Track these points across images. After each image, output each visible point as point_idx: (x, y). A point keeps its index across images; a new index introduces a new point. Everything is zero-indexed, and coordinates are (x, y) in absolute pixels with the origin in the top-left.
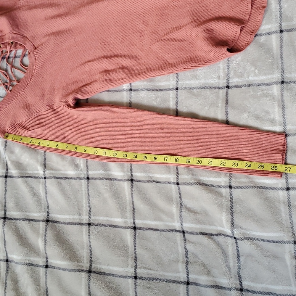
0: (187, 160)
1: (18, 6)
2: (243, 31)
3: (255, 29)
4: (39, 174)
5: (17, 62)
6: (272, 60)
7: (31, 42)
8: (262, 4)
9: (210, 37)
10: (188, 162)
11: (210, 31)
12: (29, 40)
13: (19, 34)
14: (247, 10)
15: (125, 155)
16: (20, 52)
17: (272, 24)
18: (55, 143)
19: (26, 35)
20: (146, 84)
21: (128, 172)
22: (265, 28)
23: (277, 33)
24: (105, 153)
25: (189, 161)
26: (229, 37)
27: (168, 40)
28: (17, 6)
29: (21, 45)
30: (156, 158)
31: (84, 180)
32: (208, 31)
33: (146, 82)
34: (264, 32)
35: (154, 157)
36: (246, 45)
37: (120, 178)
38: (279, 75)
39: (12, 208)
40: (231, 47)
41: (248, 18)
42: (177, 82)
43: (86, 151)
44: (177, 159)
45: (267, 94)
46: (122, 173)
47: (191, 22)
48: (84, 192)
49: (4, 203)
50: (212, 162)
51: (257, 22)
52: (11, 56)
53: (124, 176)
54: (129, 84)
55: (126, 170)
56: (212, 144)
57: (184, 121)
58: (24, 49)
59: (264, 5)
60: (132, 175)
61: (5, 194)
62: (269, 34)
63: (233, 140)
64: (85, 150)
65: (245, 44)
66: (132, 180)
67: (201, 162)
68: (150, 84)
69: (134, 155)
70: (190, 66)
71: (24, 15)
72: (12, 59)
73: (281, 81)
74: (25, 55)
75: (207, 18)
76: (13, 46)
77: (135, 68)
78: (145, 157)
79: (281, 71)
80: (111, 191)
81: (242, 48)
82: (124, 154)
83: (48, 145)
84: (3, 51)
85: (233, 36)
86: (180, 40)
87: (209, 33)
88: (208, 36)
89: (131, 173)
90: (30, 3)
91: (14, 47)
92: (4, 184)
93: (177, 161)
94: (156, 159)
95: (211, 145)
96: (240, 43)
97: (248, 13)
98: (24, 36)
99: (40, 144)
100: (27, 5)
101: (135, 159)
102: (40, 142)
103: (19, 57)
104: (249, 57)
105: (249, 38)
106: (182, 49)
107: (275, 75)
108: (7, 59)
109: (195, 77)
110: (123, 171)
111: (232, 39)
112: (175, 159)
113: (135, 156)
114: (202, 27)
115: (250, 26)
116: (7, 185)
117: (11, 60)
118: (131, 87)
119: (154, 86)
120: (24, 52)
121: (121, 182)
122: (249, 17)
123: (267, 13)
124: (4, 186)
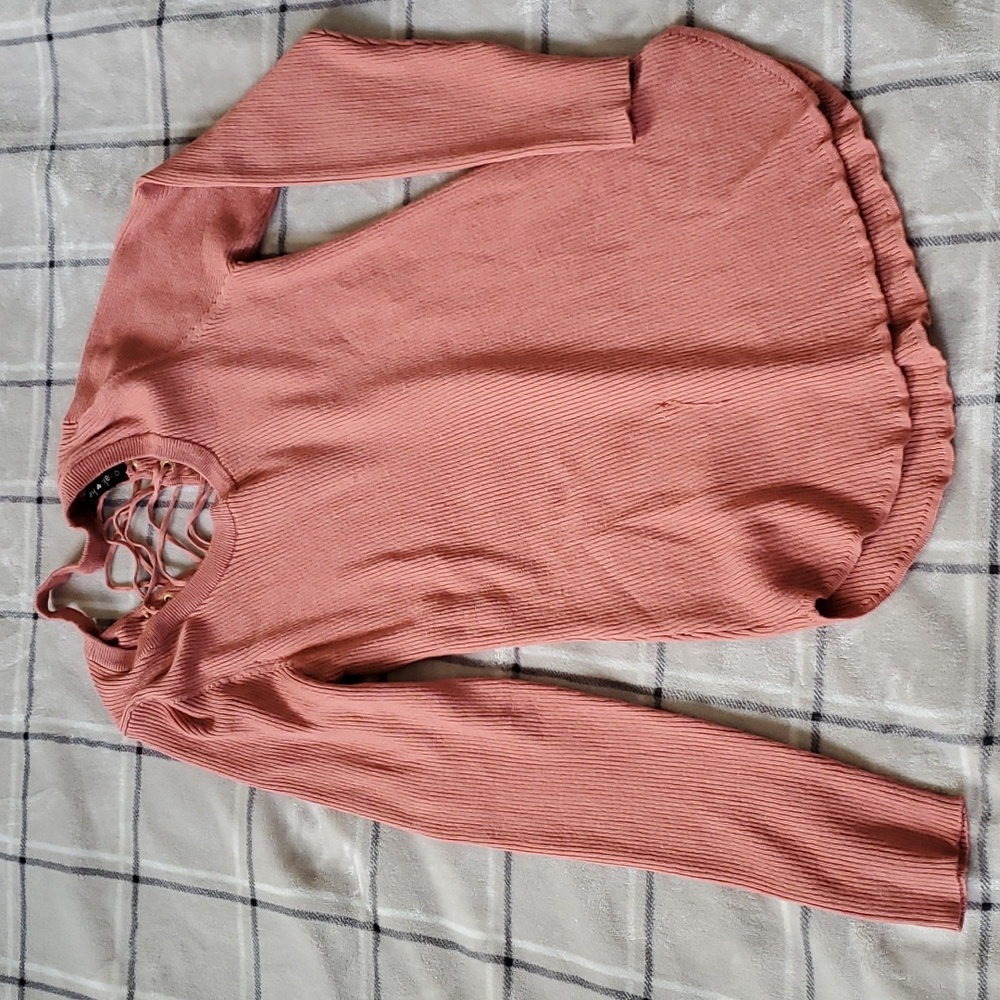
1: (188, 345)
2: (871, 546)
3: (910, 547)
4: (234, 887)
5: (182, 523)
6: (961, 661)
7: (226, 470)
8: (938, 468)
9: (764, 550)
11: (768, 529)
12: (220, 463)
13: (189, 441)
14: (888, 482)
16: (190, 491)
17: (966, 539)
19: (209, 442)
20: (564, 657)
21: (497, 931)
22: (941, 546)
23: (980, 572)
26: (827, 559)
27: (638, 532)
28: (185, 346)
29: (193, 472)
31: (363, 931)
32: (761, 529)
33: (563, 652)
34: (940, 561)
36: (877, 595)
37: (471, 948)
38: (977, 715)
39: (154, 980)
40: (833, 591)
41: (887, 508)
42: (660, 670)
45: (937, 768)
46: (482, 933)
47: (710, 491)
48: (364, 967)
49: (128, 962)
51: (917, 526)
52: (164, 498)
53: (486, 942)
54: (512, 648)
55: (491, 923)
56: (746, 805)
57: (661, 724)
58: (203, 486)
59: (947, 471)
60: (508, 943)
61: (133, 932)
62: (953, 569)
63: (806, 799)
65: (876, 592)
66: (508, 962)
68: (574, 658)
70: (699, 631)
71: (207, 381)
72: (166, 510)
73: (983, 734)
74: (205, 505)
75: (761, 481)
76: (169, 476)
77: (533, 601)
79: (984, 699)
80: (444, 983)
81: (866, 602)
84: (141, 481)
85: (838, 556)
86: (673, 539)
87: (761, 539)
88: (758, 547)
89: (508, 937)
90: (226, 344)
91: (173, 479)
92: (130, 901)
95: (743, 809)
96: (861, 584)
97: (889, 489)
98: (204, 446)
100: (216, 348)
103: (188, 506)
104: (888, 634)
105: (888, 574)
106: (677, 567)
107: (965, 712)
108: (152, 510)
109: (717, 665)
110: (482, 928)
111: (834, 567)
114: (744, 516)
115: (893, 534)
116: (139, 905)
117: (163, 511)
118: (517, 657)
119: (590, 666)
120: (204, 497)
121: (475, 961)
122: (893, 505)
123: (953, 501)
124: (130, 910)
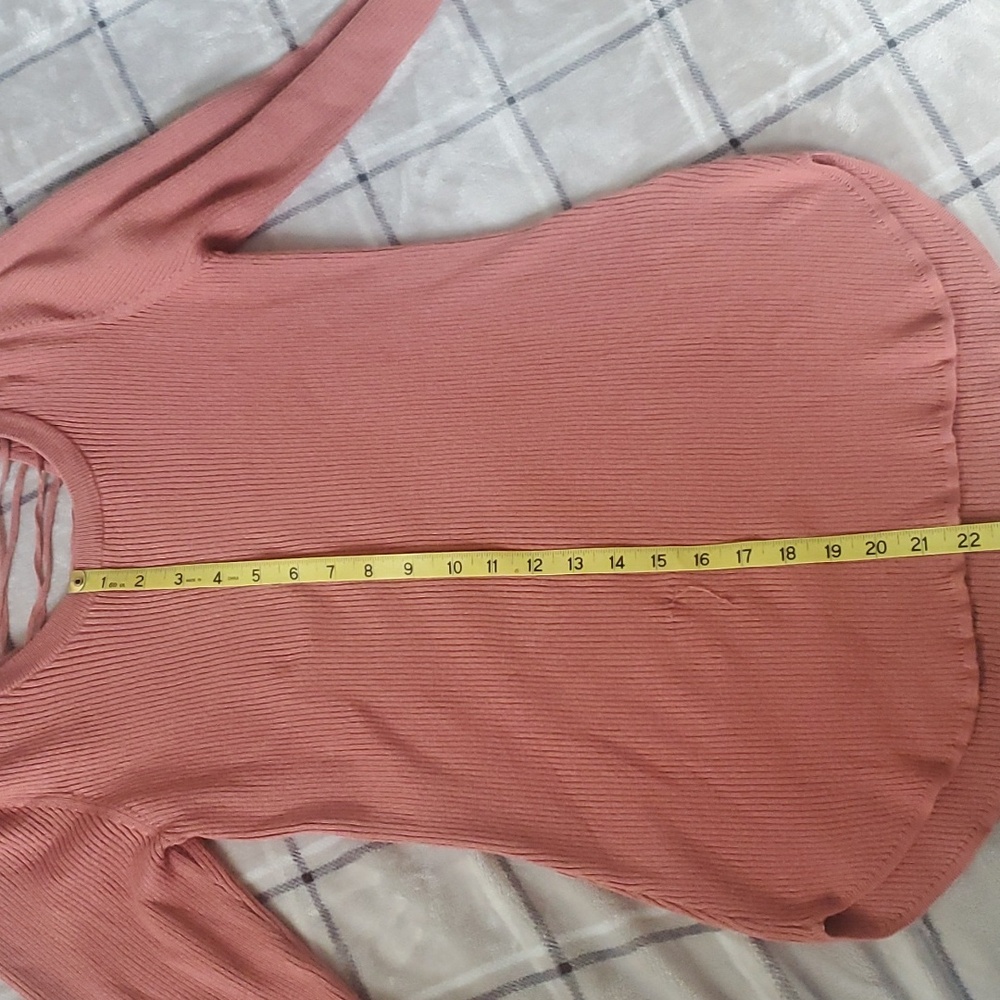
0: (827, 547)
10: (832, 553)
15: (576, 563)
18: (282, 567)
24: (493, 565)
25: (836, 548)
30: (702, 559)
35: (696, 556)
43: (411, 569)
44: (791, 550)
50: (925, 539)
64: (408, 567)
67: (882, 549)
69: (612, 558)
78: (659, 560)
82: (570, 560)
83: (256, 578)
93: (791, 556)
94: (705, 562)
99: (219, 581)
101: (618, 570)
102: (219, 574)
112: (782, 550)
113: (615, 562)
